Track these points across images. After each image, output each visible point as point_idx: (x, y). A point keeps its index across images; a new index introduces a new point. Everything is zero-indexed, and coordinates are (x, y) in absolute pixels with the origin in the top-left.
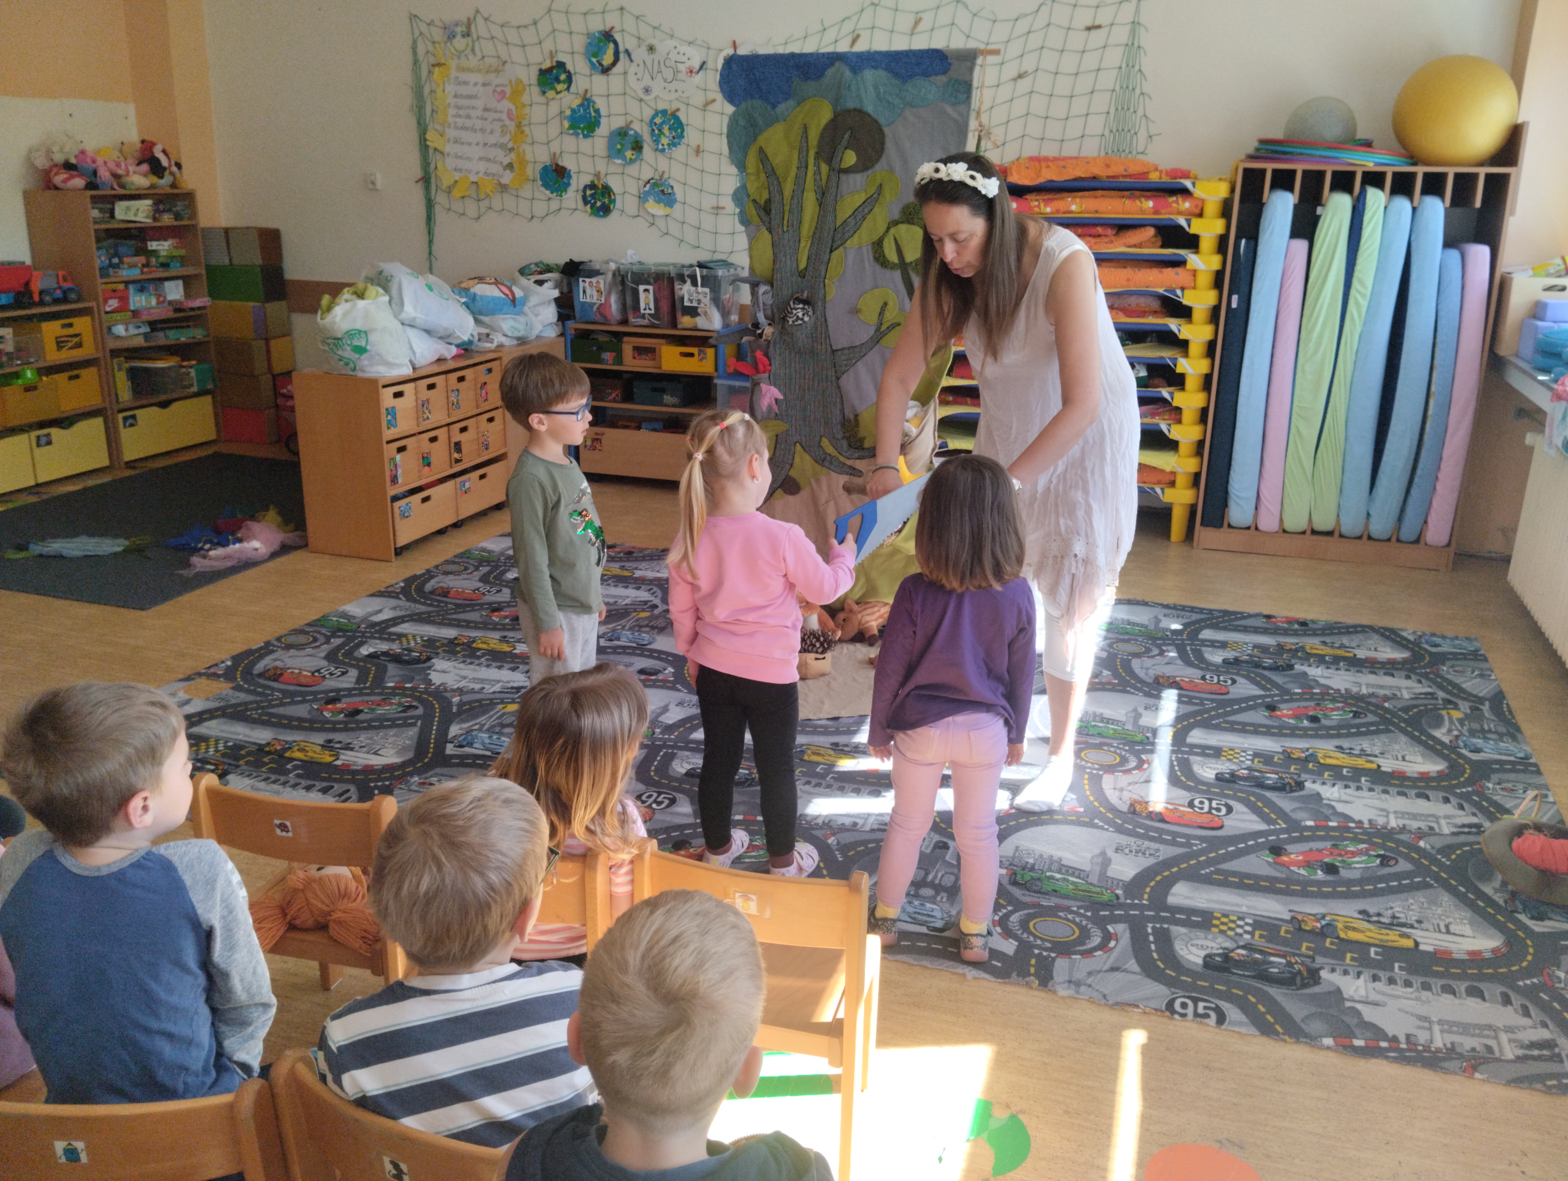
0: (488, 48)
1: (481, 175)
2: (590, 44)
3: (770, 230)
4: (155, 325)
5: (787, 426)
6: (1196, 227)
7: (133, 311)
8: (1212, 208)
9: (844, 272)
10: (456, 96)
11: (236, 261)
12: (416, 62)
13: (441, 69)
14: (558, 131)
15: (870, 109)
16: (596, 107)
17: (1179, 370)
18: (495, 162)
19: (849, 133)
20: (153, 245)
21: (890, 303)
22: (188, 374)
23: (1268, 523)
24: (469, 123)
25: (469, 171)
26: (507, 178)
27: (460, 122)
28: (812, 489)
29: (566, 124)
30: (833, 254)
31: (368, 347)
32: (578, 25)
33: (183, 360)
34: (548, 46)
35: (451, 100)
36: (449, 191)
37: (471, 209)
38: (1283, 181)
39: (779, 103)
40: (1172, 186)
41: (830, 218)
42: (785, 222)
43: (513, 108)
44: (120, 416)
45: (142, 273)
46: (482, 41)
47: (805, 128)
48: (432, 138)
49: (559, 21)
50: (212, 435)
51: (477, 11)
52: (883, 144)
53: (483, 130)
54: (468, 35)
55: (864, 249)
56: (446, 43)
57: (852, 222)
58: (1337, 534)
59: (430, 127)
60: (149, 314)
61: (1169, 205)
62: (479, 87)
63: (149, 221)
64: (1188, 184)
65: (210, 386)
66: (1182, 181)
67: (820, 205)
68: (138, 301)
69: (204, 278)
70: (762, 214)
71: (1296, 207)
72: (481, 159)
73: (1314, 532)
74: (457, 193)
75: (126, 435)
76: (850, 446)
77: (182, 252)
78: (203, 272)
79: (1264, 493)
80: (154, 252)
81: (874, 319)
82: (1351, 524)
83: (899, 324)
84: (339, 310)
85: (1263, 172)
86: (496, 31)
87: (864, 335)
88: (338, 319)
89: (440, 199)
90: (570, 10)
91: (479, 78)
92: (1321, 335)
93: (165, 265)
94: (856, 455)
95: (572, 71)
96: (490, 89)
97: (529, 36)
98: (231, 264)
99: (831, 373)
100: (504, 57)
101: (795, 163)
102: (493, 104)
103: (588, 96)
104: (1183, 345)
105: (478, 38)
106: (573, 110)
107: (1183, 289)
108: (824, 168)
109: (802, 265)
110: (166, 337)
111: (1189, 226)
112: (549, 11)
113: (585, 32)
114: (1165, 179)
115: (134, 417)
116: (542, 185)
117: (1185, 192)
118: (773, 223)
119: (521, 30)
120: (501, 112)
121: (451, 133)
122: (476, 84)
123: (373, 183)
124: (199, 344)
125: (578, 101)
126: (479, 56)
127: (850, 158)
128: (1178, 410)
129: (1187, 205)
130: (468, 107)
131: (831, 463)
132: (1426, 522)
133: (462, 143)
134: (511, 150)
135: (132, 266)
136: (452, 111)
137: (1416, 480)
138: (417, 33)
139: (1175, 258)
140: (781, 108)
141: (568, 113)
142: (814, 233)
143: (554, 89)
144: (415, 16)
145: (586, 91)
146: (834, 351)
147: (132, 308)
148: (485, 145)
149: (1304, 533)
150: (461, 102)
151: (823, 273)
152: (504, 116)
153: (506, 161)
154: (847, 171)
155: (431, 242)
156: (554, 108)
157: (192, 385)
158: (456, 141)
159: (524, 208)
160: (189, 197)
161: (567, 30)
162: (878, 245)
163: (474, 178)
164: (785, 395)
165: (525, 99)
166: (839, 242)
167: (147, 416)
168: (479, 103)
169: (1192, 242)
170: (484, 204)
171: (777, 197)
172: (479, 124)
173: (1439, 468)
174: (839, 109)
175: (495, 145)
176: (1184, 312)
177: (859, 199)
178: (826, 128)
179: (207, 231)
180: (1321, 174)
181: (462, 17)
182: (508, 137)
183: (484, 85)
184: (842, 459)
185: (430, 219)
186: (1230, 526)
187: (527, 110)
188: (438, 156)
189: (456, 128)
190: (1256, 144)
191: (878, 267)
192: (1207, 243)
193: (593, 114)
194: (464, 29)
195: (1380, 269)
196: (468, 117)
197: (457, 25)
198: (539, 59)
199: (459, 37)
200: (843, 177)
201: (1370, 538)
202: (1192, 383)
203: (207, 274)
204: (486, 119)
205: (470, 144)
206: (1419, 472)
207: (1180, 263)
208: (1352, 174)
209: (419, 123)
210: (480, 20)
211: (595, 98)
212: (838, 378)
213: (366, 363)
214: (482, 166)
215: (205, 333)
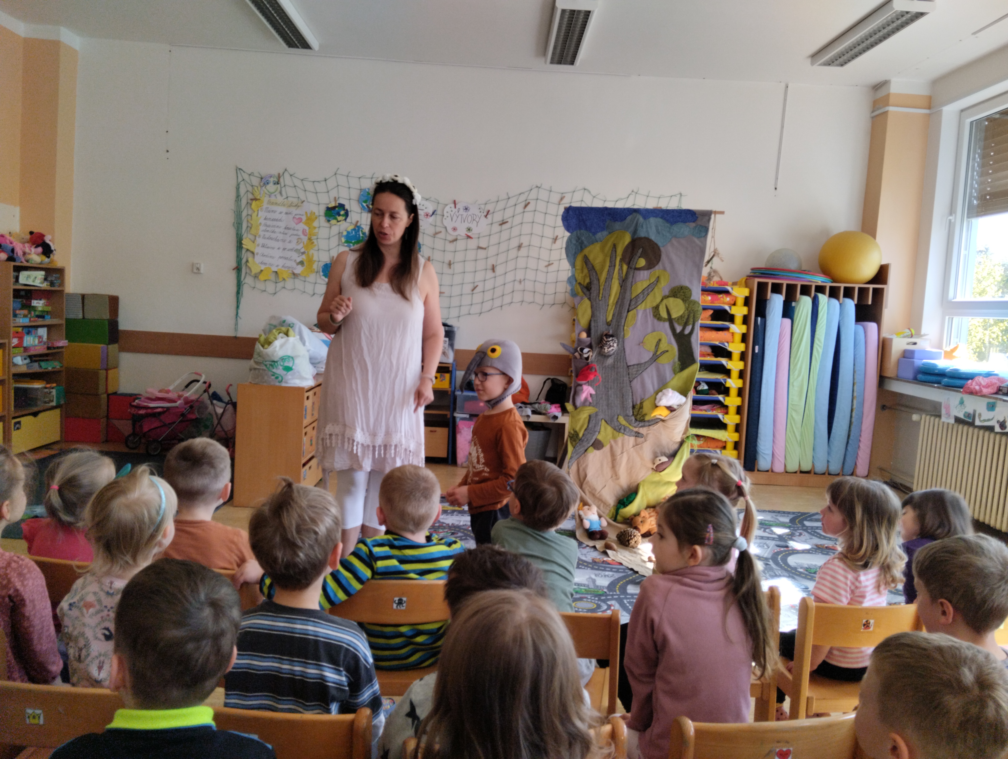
0: (291, 192)
1: (280, 267)
2: (362, 195)
3: (589, 299)
4: (34, 358)
5: (597, 410)
6: (734, 311)
7: (25, 348)
8: (740, 301)
9: (636, 323)
10: (265, 219)
11: (86, 317)
12: (238, 196)
13: (257, 202)
14: (337, 243)
15: (653, 237)
16: (364, 231)
17: (727, 385)
18: (291, 260)
19: (641, 250)
20: (35, 303)
21: (663, 341)
22: (50, 392)
23: (779, 468)
24: (273, 235)
25: (271, 265)
26: (299, 270)
27: (267, 234)
28: (611, 447)
29: (343, 240)
30: (630, 313)
31: (293, 367)
32: (355, 184)
33: (48, 383)
34: (333, 194)
35: (262, 221)
36: (256, 277)
37: (270, 287)
38: (776, 289)
39: (597, 232)
40: (721, 289)
41: (628, 293)
42: (601, 295)
43: (306, 228)
44: (14, 421)
45: (30, 321)
46: (287, 187)
47: (615, 246)
48: (246, 243)
49: (342, 181)
50: (57, 438)
51: (286, 170)
52: (660, 256)
53: (284, 241)
54: (278, 184)
55: (648, 311)
56: (261, 187)
57: (641, 296)
58: (812, 472)
59: (244, 237)
60: (36, 350)
61: (719, 299)
62: (283, 215)
63: (41, 285)
64: (729, 288)
65: (62, 402)
66: (726, 287)
67: (621, 287)
68: (29, 341)
69: (64, 326)
70: (585, 290)
71: (784, 302)
72: (281, 257)
73: (802, 472)
74: (262, 277)
75: (15, 434)
76: (636, 420)
77: (49, 309)
78: (64, 322)
79: (777, 451)
80: (34, 308)
81: (653, 348)
82: (820, 467)
83: (667, 351)
84: (277, 343)
85: (767, 284)
86: (298, 183)
87: (647, 357)
88: (277, 349)
89: (248, 281)
90: (349, 175)
91: (284, 209)
92: (801, 368)
93: (42, 317)
94: (640, 425)
95: (349, 210)
96: (291, 217)
97: (321, 187)
98: (84, 318)
99: (626, 379)
100: (303, 198)
101: (608, 264)
102: (292, 225)
103: (359, 224)
104: (727, 372)
105: (285, 186)
106: (348, 232)
107: (728, 342)
108: (625, 267)
109: (609, 319)
110: (41, 367)
111: (730, 309)
112: (335, 174)
113: (359, 188)
114: (716, 286)
115: (19, 423)
116: (323, 275)
117: (727, 292)
118: (592, 295)
119: (315, 183)
120: (298, 230)
121: (260, 241)
122: (281, 213)
123: (198, 269)
124: (59, 372)
125: (352, 227)
126: (285, 196)
127: (642, 262)
128: (726, 407)
129: (728, 299)
130: (274, 226)
131: (625, 430)
132: (856, 464)
133: (268, 248)
134: (303, 253)
135: (25, 316)
136: (262, 228)
137: (850, 442)
138: (240, 179)
139: (722, 326)
140: (599, 235)
141: (345, 233)
142: (617, 302)
143: (336, 219)
144: (240, 169)
145: (358, 222)
146: (628, 367)
147: (25, 345)
148: (284, 249)
149: (796, 472)
150: (269, 223)
151: (623, 324)
152: (300, 233)
153: (299, 260)
154: (639, 269)
155: (238, 307)
156: (335, 230)
157: (52, 401)
158: (263, 246)
159: (309, 288)
160: (60, 272)
161: (347, 186)
162: (656, 308)
163: (275, 269)
164: (596, 391)
165: (316, 224)
166: (633, 307)
167: (26, 421)
168: (282, 225)
169: (731, 318)
170: (280, 285)
171: (595, 282)
172: (281, 237)
173: (860, 435)
174: (636, 237)
175: (291, 250)
176: (728, 355)
177: (645, 285)
178: (627, 247)
179: (69, 295)
180: (796, 286)
181: (275, 172)
182: (301, 245)
183: (286, 213)
184: (631, 428)
185: (238, 293)
186: (758, 470)
187: (316, 230)
188: (249, 254)
189: (264, 238)
190: (750, 271)
191: (656, 321)
192: (739, 319)
193: (361, 235)
194: (276, 180)
195: (827, 334)
196: (273, 232)
197: (271, 177)
198: (328, 202)
199: (271, 184)
200: (637, 272)
201: (829, 474)
202: (733, 392)
203: (66, 325)
204: (286, 234)
205: (273, 248)
206: (851, 437)
207: (727, 329)
208: (810, 286)
209: (237, 234)
210: (287, 175)
211: (362, 226)
212: (630, 382)
213: (290, 377)
214: (281, 262)
215: (61, 365)
